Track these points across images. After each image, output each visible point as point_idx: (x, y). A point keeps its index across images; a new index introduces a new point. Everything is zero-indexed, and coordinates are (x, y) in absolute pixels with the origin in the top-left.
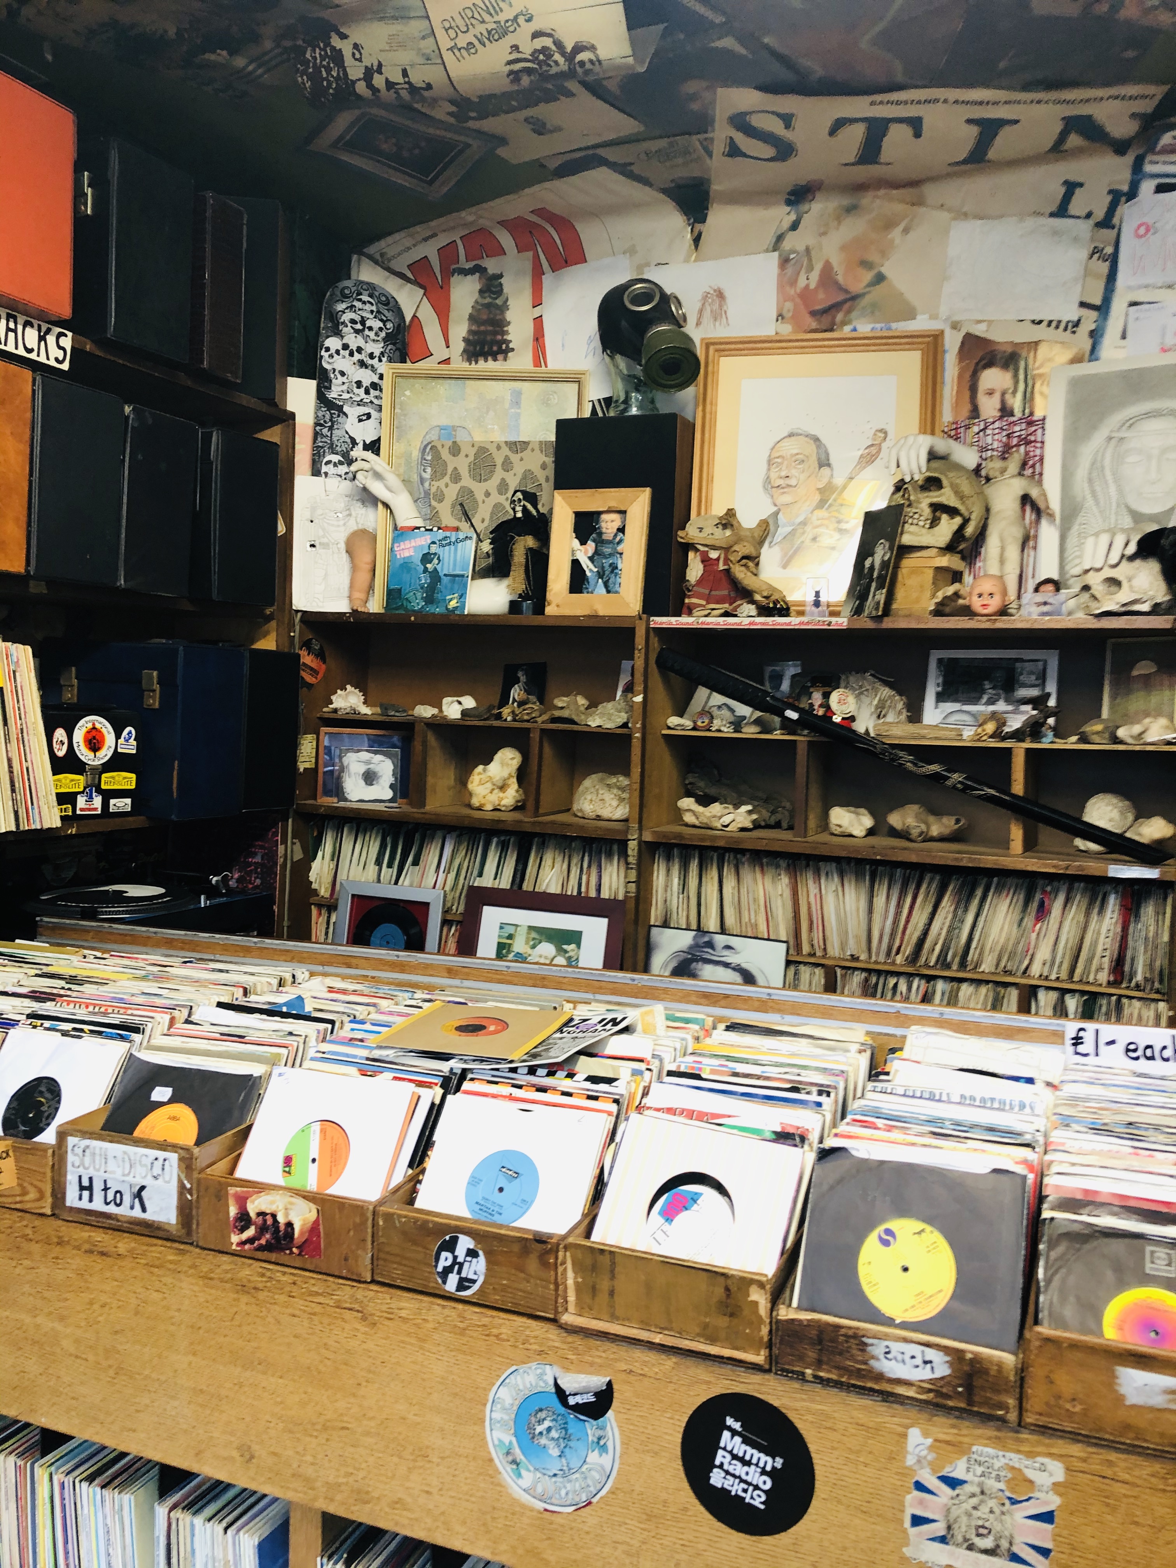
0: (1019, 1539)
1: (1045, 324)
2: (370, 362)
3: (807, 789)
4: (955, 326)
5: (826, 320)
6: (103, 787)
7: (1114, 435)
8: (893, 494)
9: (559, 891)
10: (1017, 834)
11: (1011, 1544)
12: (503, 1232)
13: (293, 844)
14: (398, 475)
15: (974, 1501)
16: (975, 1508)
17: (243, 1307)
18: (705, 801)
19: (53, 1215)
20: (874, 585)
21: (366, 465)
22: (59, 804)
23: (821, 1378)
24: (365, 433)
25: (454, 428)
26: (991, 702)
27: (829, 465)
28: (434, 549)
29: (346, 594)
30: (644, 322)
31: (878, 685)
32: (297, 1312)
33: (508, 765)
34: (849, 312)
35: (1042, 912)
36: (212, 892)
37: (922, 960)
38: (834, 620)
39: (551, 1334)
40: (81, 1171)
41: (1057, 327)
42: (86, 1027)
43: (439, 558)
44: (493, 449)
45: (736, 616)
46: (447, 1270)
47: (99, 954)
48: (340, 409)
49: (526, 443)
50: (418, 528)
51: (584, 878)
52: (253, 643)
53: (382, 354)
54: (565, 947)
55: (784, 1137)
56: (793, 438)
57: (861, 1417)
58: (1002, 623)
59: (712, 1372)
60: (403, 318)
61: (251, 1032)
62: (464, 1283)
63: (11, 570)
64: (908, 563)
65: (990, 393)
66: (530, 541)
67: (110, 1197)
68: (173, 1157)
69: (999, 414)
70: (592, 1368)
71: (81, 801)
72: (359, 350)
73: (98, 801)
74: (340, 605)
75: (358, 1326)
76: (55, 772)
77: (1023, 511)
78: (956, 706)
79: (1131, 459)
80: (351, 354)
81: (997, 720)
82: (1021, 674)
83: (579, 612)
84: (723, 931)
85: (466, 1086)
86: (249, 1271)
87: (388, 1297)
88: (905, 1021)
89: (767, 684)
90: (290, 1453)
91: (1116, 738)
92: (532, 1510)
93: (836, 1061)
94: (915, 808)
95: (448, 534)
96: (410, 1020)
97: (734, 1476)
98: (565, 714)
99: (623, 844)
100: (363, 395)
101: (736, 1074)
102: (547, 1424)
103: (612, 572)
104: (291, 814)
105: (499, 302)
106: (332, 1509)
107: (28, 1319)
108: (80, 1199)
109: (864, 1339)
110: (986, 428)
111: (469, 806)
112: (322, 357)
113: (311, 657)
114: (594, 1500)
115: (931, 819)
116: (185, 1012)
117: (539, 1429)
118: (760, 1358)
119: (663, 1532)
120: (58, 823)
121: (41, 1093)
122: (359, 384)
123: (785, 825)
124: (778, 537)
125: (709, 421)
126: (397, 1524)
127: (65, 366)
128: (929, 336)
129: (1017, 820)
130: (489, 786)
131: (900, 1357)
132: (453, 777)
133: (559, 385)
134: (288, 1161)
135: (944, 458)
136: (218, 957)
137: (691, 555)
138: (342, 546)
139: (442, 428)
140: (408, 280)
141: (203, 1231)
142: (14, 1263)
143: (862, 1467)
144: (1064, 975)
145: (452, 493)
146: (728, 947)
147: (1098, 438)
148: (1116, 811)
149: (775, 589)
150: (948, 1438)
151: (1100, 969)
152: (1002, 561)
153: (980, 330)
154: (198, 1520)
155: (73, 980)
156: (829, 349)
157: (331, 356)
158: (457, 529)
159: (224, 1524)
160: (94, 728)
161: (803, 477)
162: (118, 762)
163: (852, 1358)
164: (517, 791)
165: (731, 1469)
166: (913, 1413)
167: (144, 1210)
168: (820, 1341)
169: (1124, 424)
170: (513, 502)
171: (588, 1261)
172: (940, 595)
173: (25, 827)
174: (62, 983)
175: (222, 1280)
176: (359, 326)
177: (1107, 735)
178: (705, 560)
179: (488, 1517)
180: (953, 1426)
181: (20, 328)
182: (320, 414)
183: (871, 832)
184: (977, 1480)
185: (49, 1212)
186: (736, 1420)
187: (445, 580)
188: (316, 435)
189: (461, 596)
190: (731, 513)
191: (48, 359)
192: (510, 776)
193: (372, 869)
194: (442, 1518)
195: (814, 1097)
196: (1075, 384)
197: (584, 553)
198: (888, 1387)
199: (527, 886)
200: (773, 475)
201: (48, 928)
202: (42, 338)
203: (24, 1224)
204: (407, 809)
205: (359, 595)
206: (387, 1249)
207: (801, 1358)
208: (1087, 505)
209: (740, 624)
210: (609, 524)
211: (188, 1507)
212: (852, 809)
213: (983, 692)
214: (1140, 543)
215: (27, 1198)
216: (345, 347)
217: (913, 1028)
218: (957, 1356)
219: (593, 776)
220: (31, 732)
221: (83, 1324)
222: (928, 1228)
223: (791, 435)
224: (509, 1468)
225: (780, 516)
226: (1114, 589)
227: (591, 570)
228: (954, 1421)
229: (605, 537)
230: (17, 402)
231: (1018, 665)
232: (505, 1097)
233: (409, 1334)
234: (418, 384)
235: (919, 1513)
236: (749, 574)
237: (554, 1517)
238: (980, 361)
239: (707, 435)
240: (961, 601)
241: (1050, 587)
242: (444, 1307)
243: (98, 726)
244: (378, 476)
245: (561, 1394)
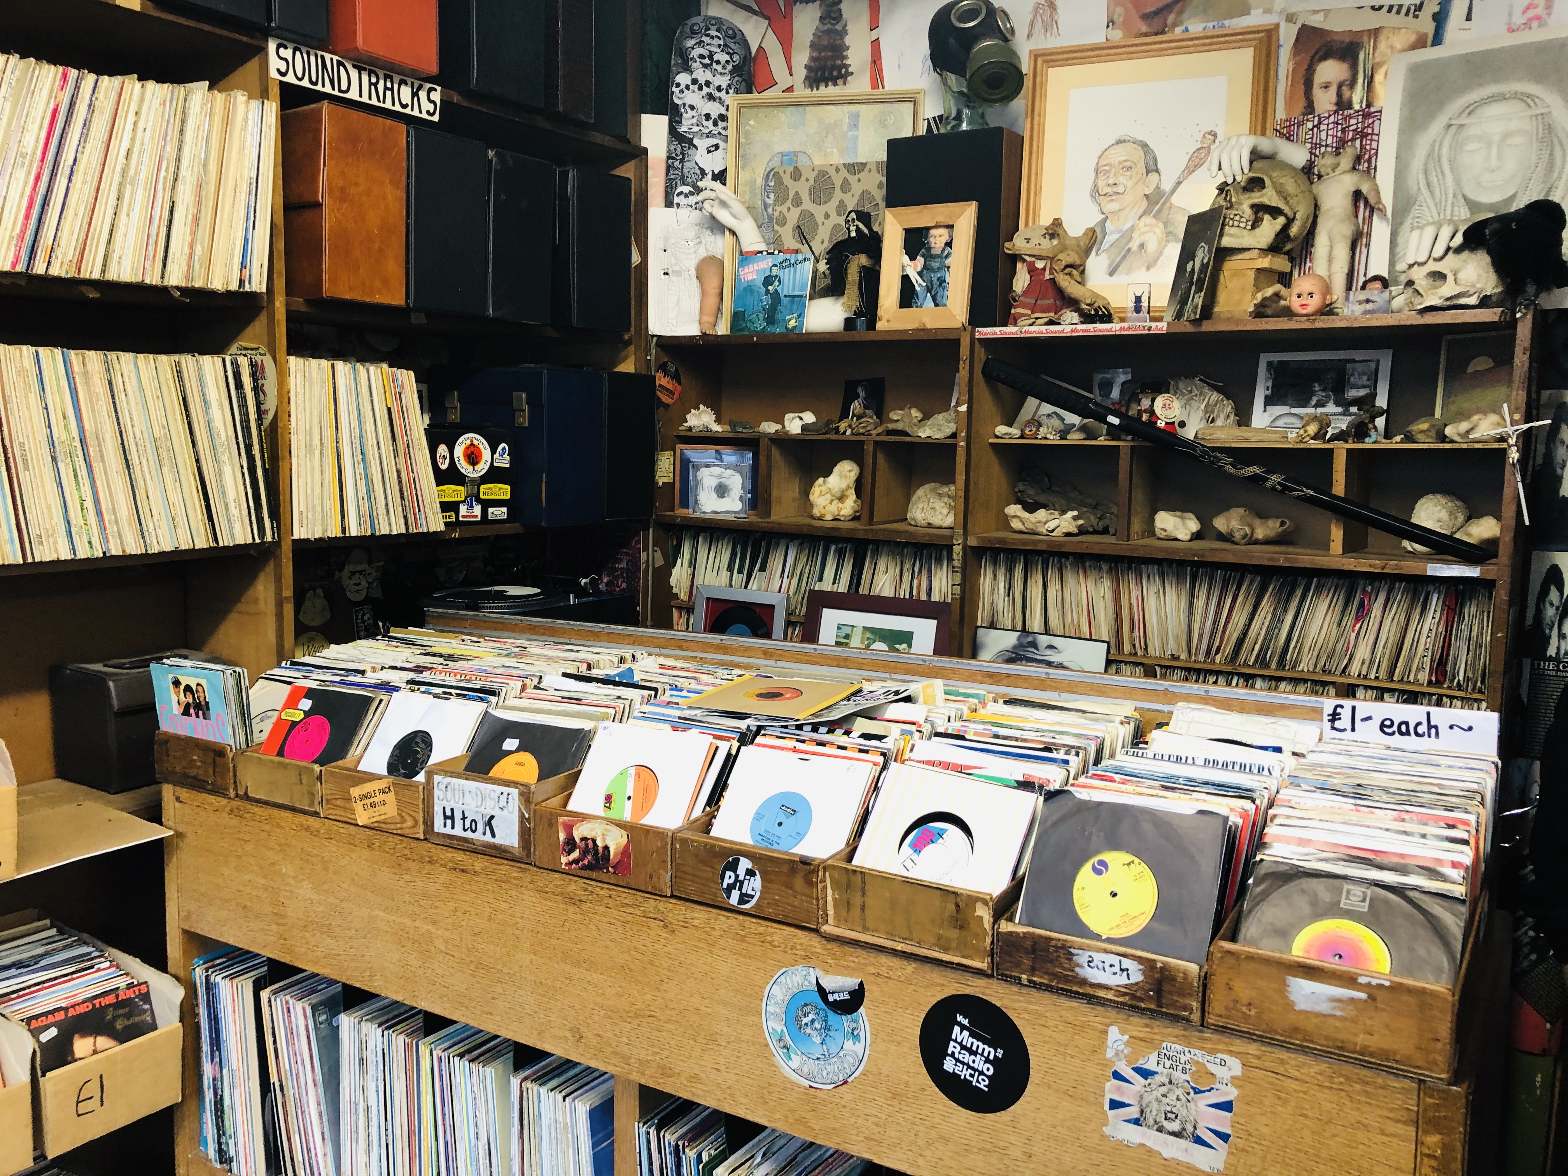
0: (1201, 1125)
1: (1385, 9)
2: (718, 94)
3: (1130, 494)
4: (1290, 19)
5: (1156, 23)
6: (482, 497)
7: (1453, 122)
8: (1218, 195)
9: (892, 595)
10: (1337, 534)
11: (1195, 1127)
12: (775, 855)
13: (654, 551)
14: (743, 203)
15: (1163, 1090)
16: (1164, 1096)
17: (571, 916)
18: (1031, 508)
19: (426, 839)
20: (1193, 288)
21: (712, 195)
22: (443, 512)
23: (1034, 982)
24: (711, 163)
25: (795, 154)
26: (1320, 404)
27: (1157, 171)
28: (775, 271)
29: (697, 318)
30: (969, 39)
31: (1206, 390)
32: (613, 921)
33: (846, 477)
34: (1181, 12)
35: (1362, 613)
36: (581, 592)
37: (1242, 659)
38: (1154, 325)
39: (814, 942)
40: (445, 803)
41: (1398, 12)
42: (453, 691)
43: (779, 281)
44: (832, 172)
45: (1059, 324)
46: (731, 887)
47: (475, 639)
48: (690, 142)
49: (863, 165)
50: (761, 252)
51: (915, 582)
52: (615, 366)
53: (729, 86)
54: (897, 646)
55: (1026, 785)
56: (1121, 145)
57: (1069, 1016)
58: (1322, 323)
59: (946, 976)
60: (748, 48)
61: (587, 696)
62: (744, 898)
63: (394, 303)
64: (1231, 265)
65: (1326, 87)
66: (863, 260)
67: (467, 825)
68: (515, 792)
69: (1335, 108)
70: (846, 971)
71: (463, 510)
72: (708, 84)
73: (477, 510)
74: (691, 329)
75: (660, 933)
76: (438, 484)
77: (1356, 207)
78: (1285, 409)
79: (1471, 147)
80: (700, 88)
81: (1321, 422)
82: (1352, 375)
83: (908, 326)
84: (1047, 632)
85: (759, 739)
86: (576, 886)
87: (683, 908)
88: (1172, 698)
89: (1096, 390)
90: (610, 1035)
91: (1445, 437)
92: (799, 1086)
93: (1097, 729)
94: (1241, 511)
95: (788, 256)
96: (719, 688)
97: (963, 1063)
98: (899, 426)
99: (950, 548)
100: (711, 127)
101: (996, 736)
102: (811, 1016)
103: (940, 285)
104: (652, 524)
105: (838, 27)
106: (643, 1082)
107: (408, 922)
108: (445, 826)
109: (1071, 950)
110: (1320, 123)
111: (812, 517)
112: (673, 93)
113: (667, 379)
114: (849, 1080)
115: (1257, 522)
116: (535, 681)
117: (805, 1020)
118: (982, 964)
119: (905, 1108)
120: (442, 528)
121: (417, 743)
122: (708, 117)
123: (1112, 531)
124: (1106, 245)
125: (1038, 131)
126: (694, 1094)
127: (436, 118)
128: (1262, 31)
129: (1338, 520)
130: (829, 496)
131: (1101, 965)
132: (797, 490)
133: (895, 105)
134: (609, 798)
135: (1270, 157)
136: (573, 641)
137: (1019, 266)
138: (693, 273)
139: (783, 154)
140: (754, 12)
141: (539, 853)
142: (397, 877)
143: (1069, 1058)
144: (1382, 674)
145: (793, 216)
146: (1051, 647)
147: (1436, 127)
148: (1444, 511)
149: (1098, 296)
150: (1142, 1035)
151: (1419, 669)
152: (1330, 260)
153: (1316, 21)
154: (543, 1090)
155: (451, 658)
156: (1160, 53)
157: (682, 91)
158: (796, 251)
159: (563, 1094)
160: (472, 444)
161: (1130, 184)
162: (494, 475)
163: (1061, 966)
164: (855, 502)
165: (961, 1057)
166: (1112, 1013)
167: (493, 835)
168: (1034, 951)
169: (1463, 111)
170: (847, 222)
171: (844, 881)
172: (1259, 297)
173: (413, 530)
174: (441, 660)
175: (554, 893)
176: (707, 61)
177: (1433, 434)
178: (1032, 270)
179: (765, 1091)
180: (1147, 1026)
181: (396, 86)
182: (672, 148)
183: (1197, 536)
184: (1165, 1071)
185: (422, 837)
186: (965, 1017)
187: (785, 301)
188: (669, 168)
189: (799, 316)
190: (1057, 223)
191: (421, 112)
192: (848, 487)
193: (725, 574)
194: (728, 1091)
195: (1061, 755)
196: (1415, 70)
197: (913, 270)
198: (1091, 991)
199: (863, 590)
200: (1101, 184)
201: (434, 617)
202: (415, 94)
203: (403, 847)
204: (754, 519)
205: (709, 319)
206: (683, 869)
207: (1018, 965)
208: (1421, 198)
209: (1063, 331)
210: (937, 239)
211: (535, 1080)
212: (1178, 513)
213: (1312, 393)
214: (1465, 234)
215: (405, 825)
216: (695, 81)
217: (1179, 704)
218: (1149, 965)
219: (927, 486)
220: (416, 447)
221: (450, 927)
222: (1137, 860)
223: (1119, 142)
224: (781, 1051)
225: (1108, 223)
226: (1438, 283)
227: (920, 285)
228: (1147, 1021)
229: (933, 252)
230: (394, 154)
231: (1349, 366)
232: (789, 749)
233: (700, 940)
234: (762, 112)
235: (1117, 1098)
236: (1073, 282)
237: (818, 1093)
238: (1316, 53)
239: (1035, 147)
240: (1282, 302)
241: (1378, 285)
242: (728, 917)
243: (476, 442)
244: (724, 204)
245: (822, 992)
